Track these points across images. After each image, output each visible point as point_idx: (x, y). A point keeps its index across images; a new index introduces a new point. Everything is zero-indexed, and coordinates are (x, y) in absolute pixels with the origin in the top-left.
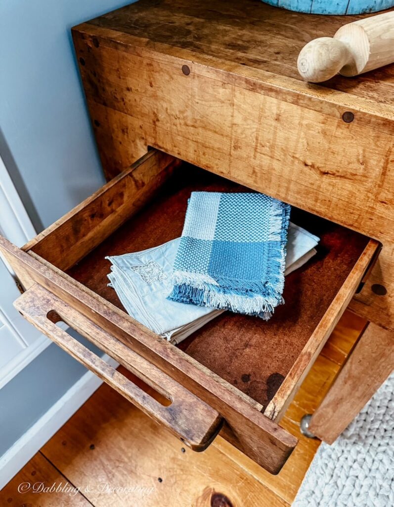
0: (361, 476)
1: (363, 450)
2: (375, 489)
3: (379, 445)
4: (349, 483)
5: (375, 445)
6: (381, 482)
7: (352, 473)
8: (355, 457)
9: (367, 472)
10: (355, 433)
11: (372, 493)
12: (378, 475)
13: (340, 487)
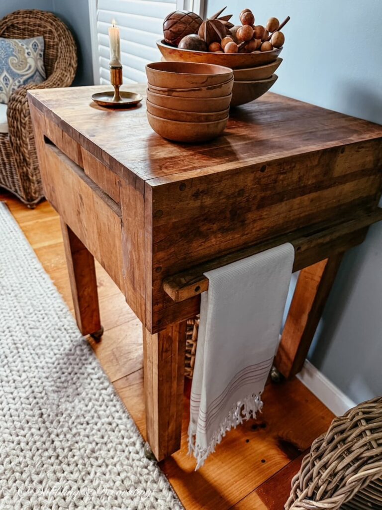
0: (54, 344)
1: (63, 352)
2: (43, 345)
3: (59, 364)
4: (56, 335)
5: (61, 361)
6: (43, 351)
7: (58, 340)
8: (64, 346)
9: (53, 347)
10: (76, 353)
11: (42, 343)
12: (47, 351)
13: (57, 331)
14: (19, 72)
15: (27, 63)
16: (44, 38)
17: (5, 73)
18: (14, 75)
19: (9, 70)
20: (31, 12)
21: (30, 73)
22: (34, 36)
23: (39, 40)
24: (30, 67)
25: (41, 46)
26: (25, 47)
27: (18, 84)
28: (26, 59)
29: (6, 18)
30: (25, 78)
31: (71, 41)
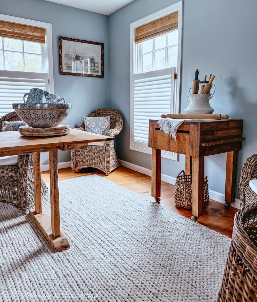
14: (102, 127)
15: (105, 124)
16: (110, 116)
17: (98, 128)
18: (101, 128)
19: (99, 127)
20: (105, 109)
21: (106, 127)
22: (106, 116)
23: (109, 117)
24: (106, 125)
25: (109, 119)
26: (104, 119)
27: (102, 131)
28: (105, 123)
29: (95, 111)
30: (104, 129)
31: (121, 117)
